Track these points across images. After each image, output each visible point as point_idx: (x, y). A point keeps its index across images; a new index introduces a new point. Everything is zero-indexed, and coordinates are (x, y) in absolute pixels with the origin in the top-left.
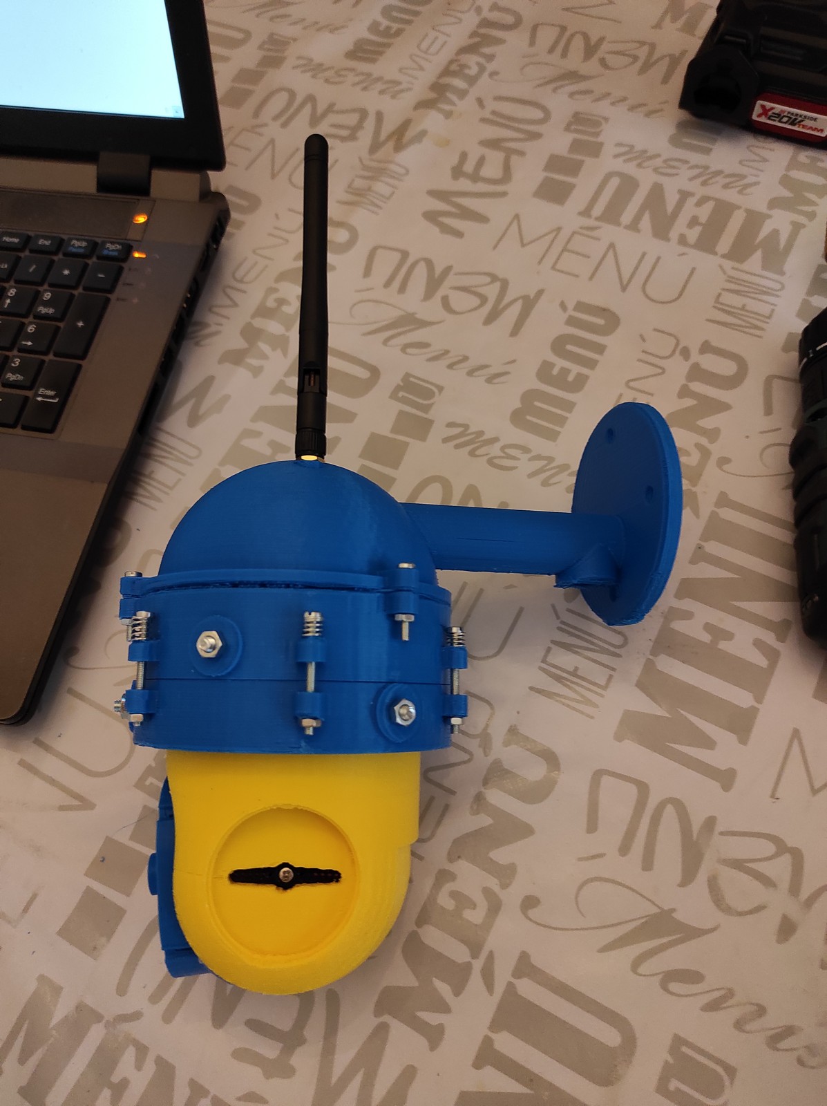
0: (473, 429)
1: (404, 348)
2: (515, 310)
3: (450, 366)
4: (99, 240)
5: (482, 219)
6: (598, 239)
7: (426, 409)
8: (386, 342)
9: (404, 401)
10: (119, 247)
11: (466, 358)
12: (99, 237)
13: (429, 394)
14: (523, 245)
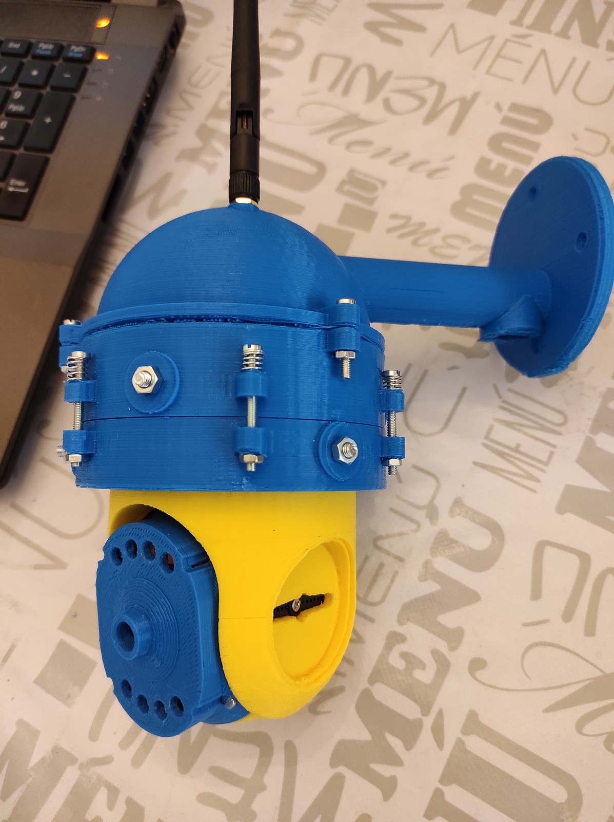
0: (415, 220)
1: (349, 146)
2: (453, 110)
3: (393, 162)
4: (64, 44)
5: (419, 28)
6: (529, 46)
7: (371, 201)
8: (331, 140)
9: (350, 194)
10: (83, 49)
11: (406, 155)
12: (65, 41)
13: (372, 188)
14: (459, 51)
